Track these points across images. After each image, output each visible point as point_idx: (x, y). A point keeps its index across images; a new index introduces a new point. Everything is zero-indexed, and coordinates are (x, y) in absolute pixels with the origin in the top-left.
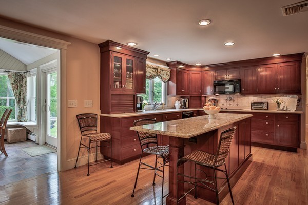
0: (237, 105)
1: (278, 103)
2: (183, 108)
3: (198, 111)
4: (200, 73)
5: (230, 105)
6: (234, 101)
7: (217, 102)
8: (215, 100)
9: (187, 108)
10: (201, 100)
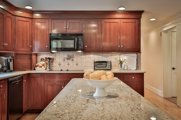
0: (77, 65)
1: (121, 63)
2: (5, 72)
3: (29, 74)
4: (30, 20)
5: (68, 64)
6: (73, 60)
7: (52, 62)
8: (50, 59)
9: (11, 71)
10: (31, 59)
